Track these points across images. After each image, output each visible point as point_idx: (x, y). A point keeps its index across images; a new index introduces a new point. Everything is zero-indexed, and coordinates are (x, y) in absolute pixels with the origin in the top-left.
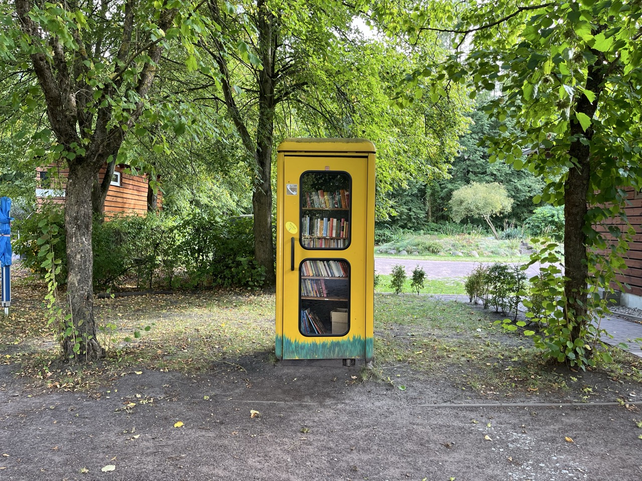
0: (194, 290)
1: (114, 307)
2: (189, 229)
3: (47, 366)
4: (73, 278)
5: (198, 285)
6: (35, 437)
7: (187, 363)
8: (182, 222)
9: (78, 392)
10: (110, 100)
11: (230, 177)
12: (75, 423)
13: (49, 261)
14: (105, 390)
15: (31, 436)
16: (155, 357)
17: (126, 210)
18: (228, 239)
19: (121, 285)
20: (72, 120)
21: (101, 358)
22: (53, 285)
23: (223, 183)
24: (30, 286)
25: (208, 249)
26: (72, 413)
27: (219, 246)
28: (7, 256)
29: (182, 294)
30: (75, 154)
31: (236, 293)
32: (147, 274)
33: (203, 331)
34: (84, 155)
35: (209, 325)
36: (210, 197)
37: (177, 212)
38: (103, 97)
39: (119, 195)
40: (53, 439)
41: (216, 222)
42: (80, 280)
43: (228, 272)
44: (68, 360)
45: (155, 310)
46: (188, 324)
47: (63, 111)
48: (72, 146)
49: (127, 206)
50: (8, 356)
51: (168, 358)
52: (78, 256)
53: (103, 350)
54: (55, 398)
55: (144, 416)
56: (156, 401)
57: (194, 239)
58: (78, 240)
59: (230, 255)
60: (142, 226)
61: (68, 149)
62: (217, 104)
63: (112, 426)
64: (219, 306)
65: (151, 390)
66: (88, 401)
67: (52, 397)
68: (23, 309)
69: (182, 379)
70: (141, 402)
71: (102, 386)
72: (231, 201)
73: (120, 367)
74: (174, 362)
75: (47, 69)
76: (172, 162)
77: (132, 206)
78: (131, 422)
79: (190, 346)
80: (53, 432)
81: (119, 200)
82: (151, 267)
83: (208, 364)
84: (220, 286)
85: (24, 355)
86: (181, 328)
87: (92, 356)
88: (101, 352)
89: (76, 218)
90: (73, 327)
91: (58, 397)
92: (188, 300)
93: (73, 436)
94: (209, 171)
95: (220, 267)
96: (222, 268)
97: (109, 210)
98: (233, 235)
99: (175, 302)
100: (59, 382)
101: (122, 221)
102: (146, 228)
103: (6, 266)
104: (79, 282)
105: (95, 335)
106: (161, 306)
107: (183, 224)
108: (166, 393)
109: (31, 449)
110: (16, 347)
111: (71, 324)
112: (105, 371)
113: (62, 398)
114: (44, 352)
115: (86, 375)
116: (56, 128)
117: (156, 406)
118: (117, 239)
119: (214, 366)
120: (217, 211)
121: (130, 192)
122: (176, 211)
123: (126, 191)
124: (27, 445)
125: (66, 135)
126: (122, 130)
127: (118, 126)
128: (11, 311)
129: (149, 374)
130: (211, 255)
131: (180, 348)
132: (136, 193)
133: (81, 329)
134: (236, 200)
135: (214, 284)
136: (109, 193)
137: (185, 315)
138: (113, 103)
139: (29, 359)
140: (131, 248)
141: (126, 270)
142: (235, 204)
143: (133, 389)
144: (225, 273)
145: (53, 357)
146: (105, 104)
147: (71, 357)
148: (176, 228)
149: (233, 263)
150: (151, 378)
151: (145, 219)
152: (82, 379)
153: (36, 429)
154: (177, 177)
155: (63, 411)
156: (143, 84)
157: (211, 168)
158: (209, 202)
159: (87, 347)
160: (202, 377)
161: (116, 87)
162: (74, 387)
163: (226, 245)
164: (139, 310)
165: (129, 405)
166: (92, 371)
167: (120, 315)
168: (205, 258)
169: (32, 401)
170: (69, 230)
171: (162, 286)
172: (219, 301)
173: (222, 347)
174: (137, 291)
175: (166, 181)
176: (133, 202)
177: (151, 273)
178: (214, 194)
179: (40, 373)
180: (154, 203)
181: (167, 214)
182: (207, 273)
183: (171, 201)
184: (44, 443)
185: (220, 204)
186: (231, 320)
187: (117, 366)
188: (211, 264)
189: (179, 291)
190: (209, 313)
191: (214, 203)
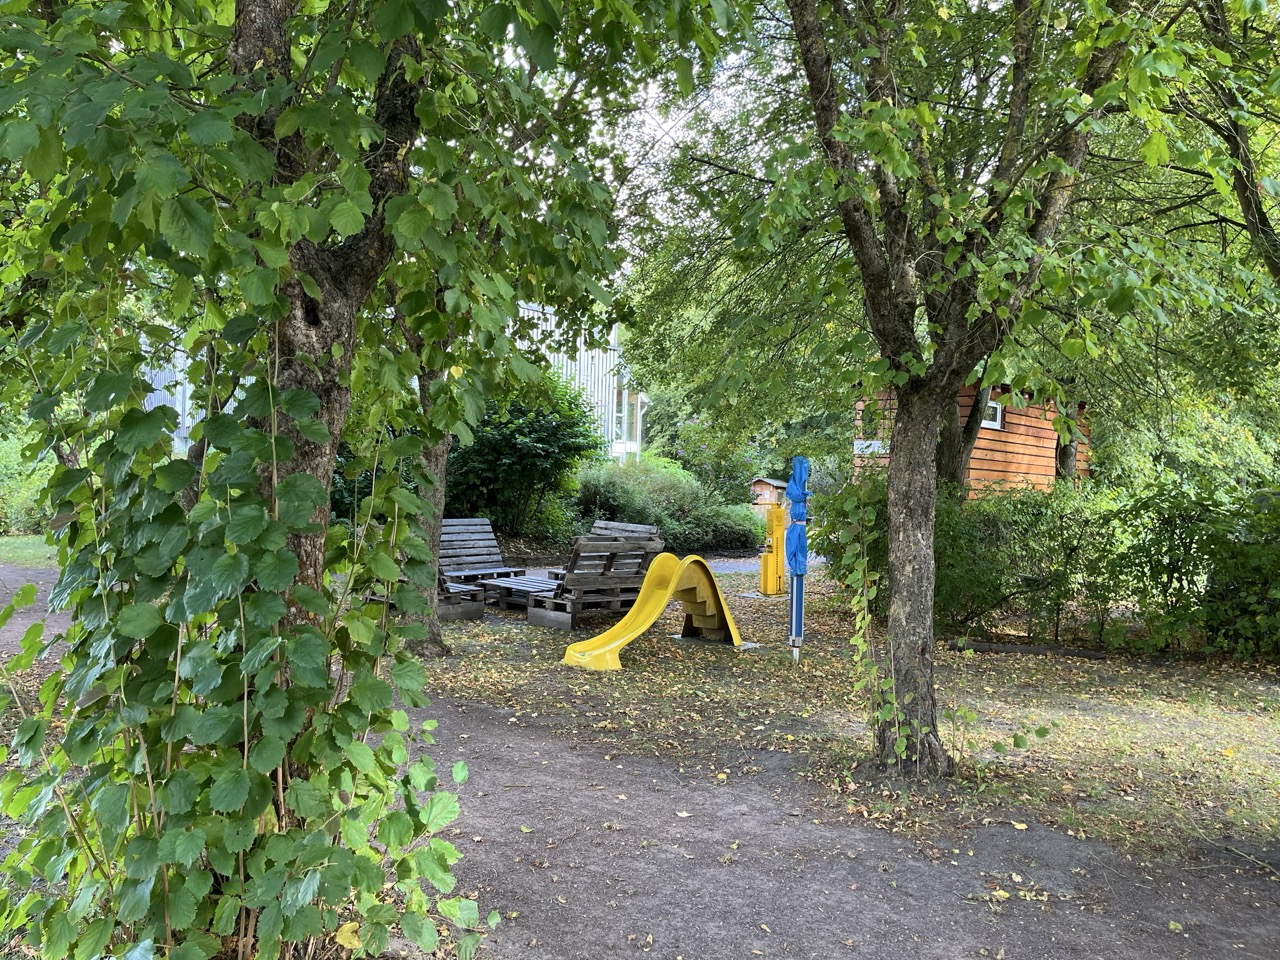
0: (1156, 657)
1: (979, 672)
2: (1147, 518)
3: (849, 769)
4: (898, 610)
5: (1167, 646)
6: (816, 907)
7: (1131, 828)
8: (1132, 502)
9: (899, 835)
10: (975, 261)
11: (1257, 397)
12: (889, 900)
13: (858, 574)
14: (950, 844)
15: (809, 903)
16: (1057, 799)
17: (1011, 477)
18: (1246, 543)
19: (996, 627)
20: (907, 310)
21: (946, 775)
22: (864, 618)
23: (1238, 411)
24: (837, 612)
25: (1196, 566)
26: (885, 876)
27: (1223, 559)
28: (800, 557)
29: (1128, 663)
30: (907, 375)
31: (1265, 676)
32: (1050, 610)
33: (1176, 757)
34: (922, 375)
35: (1192, 747)
36: (1203, 445)
37: (1122, 481)
38: (963, 258)
39: (998, 446)
40: (847, 921)
41: (1217, 504)
42: (910, 614)
43: (1247, 624)
44: (885, 765)
45: (1062, 690)
46: (1139, 735)
47: (892, 296)
48: (903, 359)
49: (1012, 468)
50: (790, 737)
51: (1087, 805)
52: (909, 568)
53: (950, 759)
54: (857, 837)
55: (1025, 928)
56: (1053, 901)
57: (1157, 542)
58: (908, 537)
59: (1254, 583)
60: (1043, 510)
61: (897, 367)
62: (1223, 233)
63: (957, 930)
64: (1220, 703)
65: (1042, 872)
66: (917, 860)
67: (854, 833)
68: (822, 654)
69: (1118, 866)
70: (1022, 893)
71: (945, 836)
72: (1260, 453)
73: (981, 802)
74: (1099, 820)
75: (866, 224)
76: (1112, 373)
77: (1023, 469)
78: (998, 933)
79: (1141, 788)
80: (848, 908)
81: (998, 456)
82: (1058, 597)
83: (1185, 842)
84: (1224, 656)
85: (815, 740)
86: (1122, 742)
87: (928, 768)
88: (945, 764)
89: (906, 496)
90: (896, 705)
91: (863, 836)
92: (1142, 679)
93: (883, 927)
94: (1201, 387)
95: (1226, 608)
96: (1230, 612)
97: (977, 477)
98: (1262, 534)
99: (1110, 679)
100: (867, 806)
101: (1000, 500)
102: (1050, 512)
103: (798, 575)
104: (909, 617)
105: (934, 726)
106: (1078, 683)
107: (1134, 506)
108: (1078, 888)
109: (808, 929)
110: (804, 722)
111: (892, 697)
112: (952, 805)
113: (870, 839)
114: (848, 740)
115: (916, 804)
116: (878, 330)
117: (1054, 913)
118: (991, 534)
119: (1199, 852)
120: (1222, 476)
121: (1020, 439)
122: (1119, 477)
123: (1011, 438)
124: (800, 920)
125: (894, 340)
126: (997, 317)
127: (990, 310)
128: (804, 655)
129: (1043, 833)
130: (1202, 581)
131: (1116, 787)
132: (1032, 441)
133: (910, 711)
134: (1272, 451)
135: (1208, 650)
136: (978, 443)
137: (1132, 714)
138: (981, 267)
139: (823, 750)
140: (1019, 554)
141: (1005, 598)
142: (1270, 460)
143: (1005, 859)
144: (1238, 626)
145: (859, 754)
146: (967, 270)
147: (891, 761)
148: (1116, 515)
149: (1259, 603)
150: (1046, 845)
151: (1050, 495)
152: (909, 810)
153: (821, 892)
154: (1124, 405)
155: (870, 868)
156: (1046, 218)
157: (1206, 379)
158: (1200, 456)
159: (919, 746)
160: (1168, 872)
161: (987, 234)
162: (892, 824)
163: (1241, 559)
164: (1029, 685)
165: (995, 893)
166: (928, 799)
167: (990, 690)
168: (1185, 583)
169: (818, 832)
170: (894, 518)
171: (1081, 640)
172: (1220, 690)
173: (1225, 807)
174: (1027, 644)
175: (1099, 413)
176: (1026, 460)
177: (1057, 608)
178: (1214, 438)
179: (836, 781)
180: (1072, 462)
181: (1098, 484)
182: (1192, 622)
183: (1108, 457)
184: (830, 924)
185: (1230, 461)
186: (1251, 743)
187: (976, 800)
188: (1201, 601)
189: (1121, 654)
190: (1193, 716)
191: (1215, 459)
